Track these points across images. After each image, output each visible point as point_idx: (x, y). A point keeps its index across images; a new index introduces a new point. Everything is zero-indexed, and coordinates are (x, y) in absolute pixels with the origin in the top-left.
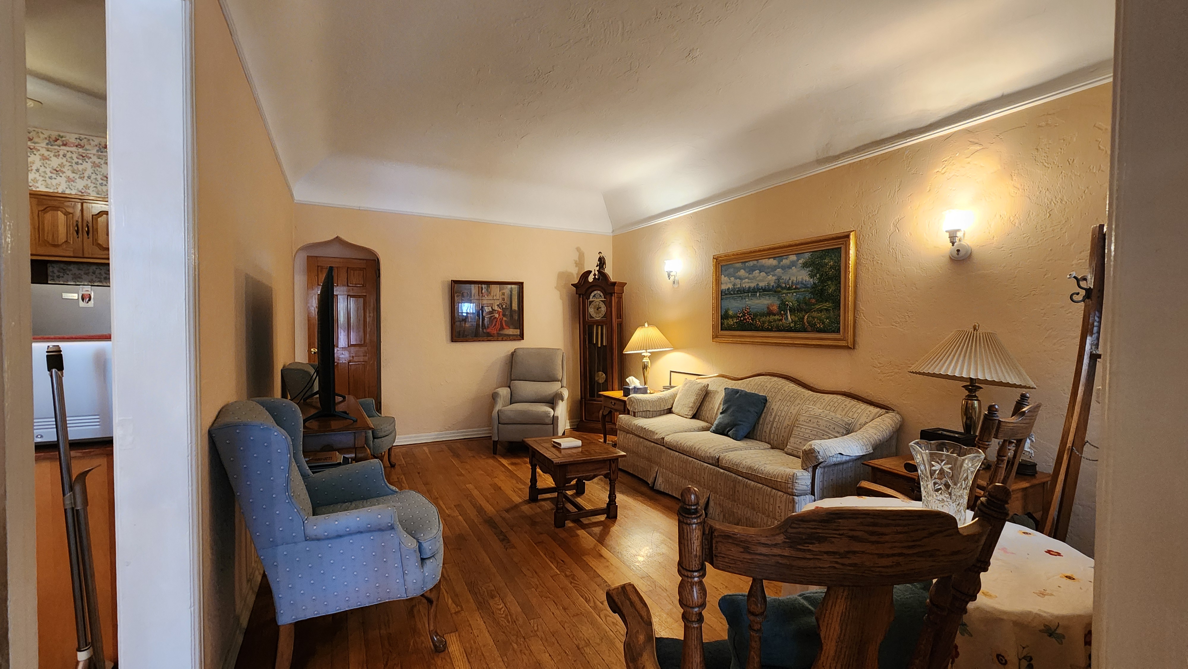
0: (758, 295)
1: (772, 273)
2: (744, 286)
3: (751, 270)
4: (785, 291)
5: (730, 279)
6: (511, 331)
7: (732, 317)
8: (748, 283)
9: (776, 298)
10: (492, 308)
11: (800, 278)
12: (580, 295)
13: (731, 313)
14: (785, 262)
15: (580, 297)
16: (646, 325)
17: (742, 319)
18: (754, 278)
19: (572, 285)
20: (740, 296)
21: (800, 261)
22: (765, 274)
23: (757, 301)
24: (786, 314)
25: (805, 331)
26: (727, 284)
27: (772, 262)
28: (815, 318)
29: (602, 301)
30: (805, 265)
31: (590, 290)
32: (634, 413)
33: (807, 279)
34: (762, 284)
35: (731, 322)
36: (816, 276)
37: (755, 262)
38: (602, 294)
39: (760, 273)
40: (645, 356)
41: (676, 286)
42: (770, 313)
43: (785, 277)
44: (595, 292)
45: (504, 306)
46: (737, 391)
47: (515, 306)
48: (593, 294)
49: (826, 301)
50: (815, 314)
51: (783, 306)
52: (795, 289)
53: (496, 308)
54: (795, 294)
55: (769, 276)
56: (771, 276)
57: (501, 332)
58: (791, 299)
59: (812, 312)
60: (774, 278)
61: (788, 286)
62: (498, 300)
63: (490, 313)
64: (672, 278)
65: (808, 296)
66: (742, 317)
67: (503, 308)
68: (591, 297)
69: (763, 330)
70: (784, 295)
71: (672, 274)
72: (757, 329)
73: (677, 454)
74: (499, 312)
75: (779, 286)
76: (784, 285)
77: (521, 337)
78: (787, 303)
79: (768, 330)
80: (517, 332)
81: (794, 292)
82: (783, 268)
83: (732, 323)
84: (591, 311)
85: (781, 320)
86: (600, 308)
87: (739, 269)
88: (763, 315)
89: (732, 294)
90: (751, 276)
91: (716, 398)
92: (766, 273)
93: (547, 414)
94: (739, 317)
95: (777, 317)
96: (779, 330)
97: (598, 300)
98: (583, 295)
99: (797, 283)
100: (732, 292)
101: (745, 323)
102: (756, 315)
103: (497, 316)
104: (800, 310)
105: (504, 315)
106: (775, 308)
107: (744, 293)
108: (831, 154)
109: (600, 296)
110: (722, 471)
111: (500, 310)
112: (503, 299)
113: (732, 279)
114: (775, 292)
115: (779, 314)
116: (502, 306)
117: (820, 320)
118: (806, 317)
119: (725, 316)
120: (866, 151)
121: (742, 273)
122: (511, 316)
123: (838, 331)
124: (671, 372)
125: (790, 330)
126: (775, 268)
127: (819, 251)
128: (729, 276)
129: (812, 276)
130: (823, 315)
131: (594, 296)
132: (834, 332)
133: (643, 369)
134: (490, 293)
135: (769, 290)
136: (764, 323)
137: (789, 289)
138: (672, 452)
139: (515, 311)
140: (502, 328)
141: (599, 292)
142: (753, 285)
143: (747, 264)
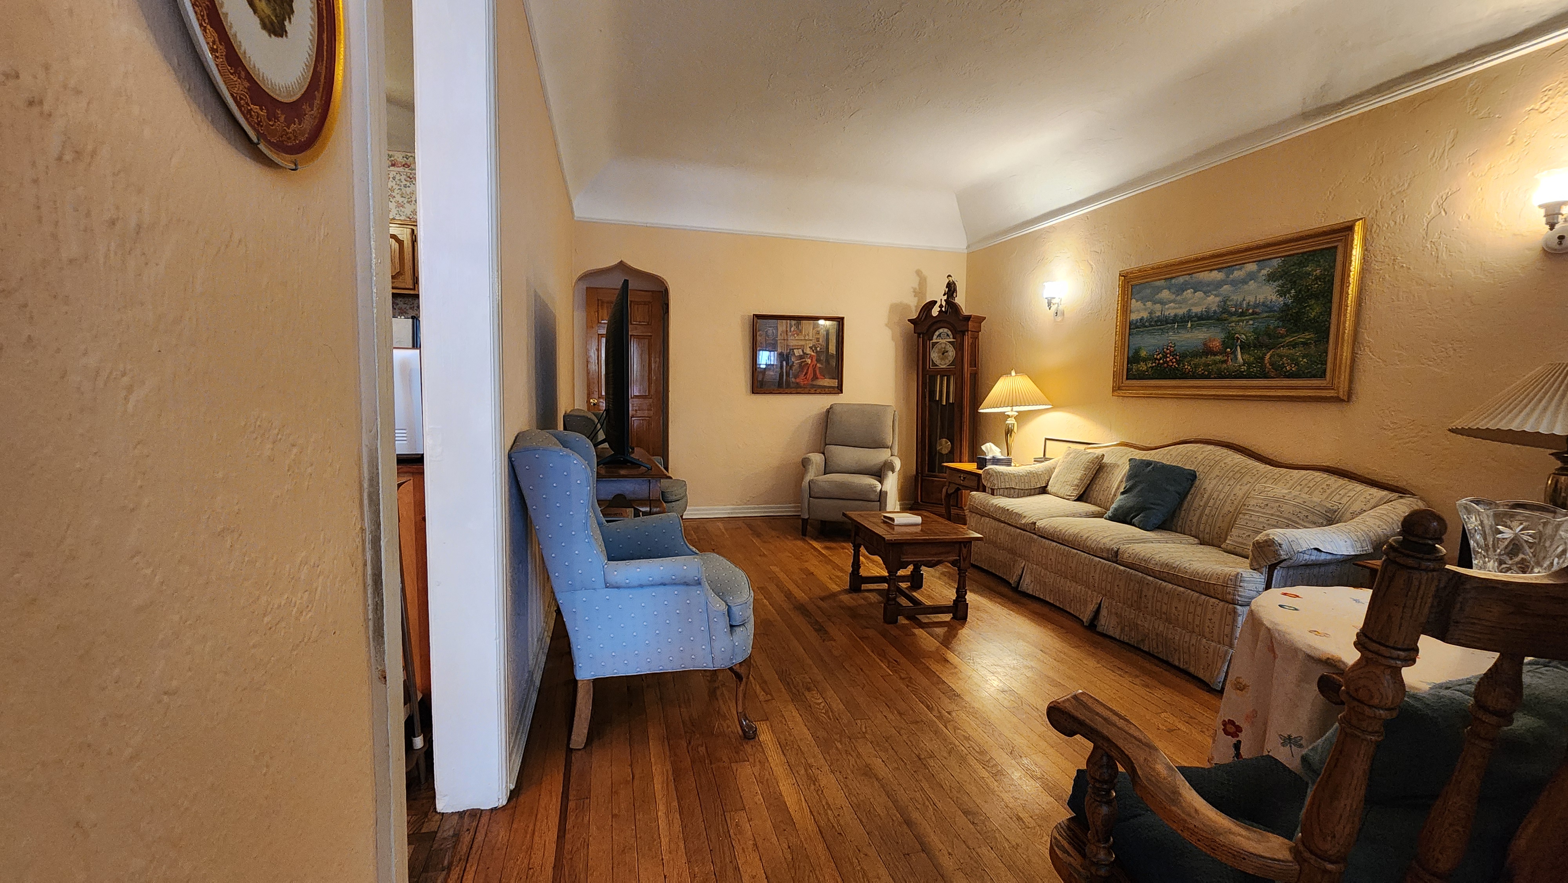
0: (1189, 325)
1: (1215, 292)
2: (1167, 313)
3: (1182, 289)
4: (1234, 318)
5: (1144, 305)
6: (827, 382)
7: (1145, 360)
8: (1175, 308)
9: (1219, 330)
10: (803, 351)
11: (1261, 298)
12: (919, 334)
13: (1143, 354)
14: (1237, 274)
15: (919, 337)
16: (1013, 373)
17: (1161, 361)
18: (1185, 301)
19: (909, 320)
20: (1160, 329)
21: (1264, 272)
22: (1203, 294)
23: (1189, 335)
24: (1234, 353)
25: (1266, 376)
26: (1140, 311)
27: (1217, 276)
28: (1284, 356)
29: (949, 342)
30: (1271, 278)
31: (934, 327)
32: (993, 490)
33: (1274, 298)
34: (1196, 310)
35: (1143, 367)
36: (1290, 293)
37: (1187, 278)
38: (950, 333)
39: (1195, 292)
40: (1009, 416)
41: (1059, 318)
42: (1208, 351)
43: (1236, 298)
44: (941, 330)
45: (818, 349)
46: (1148, 463)
47: (832, 349)
48: (937, 333)
49: (1305, 330)
50: (1283, 351)
51: (1230, 341)
52: (1253, 314)
53: (808, 351)
54: (1251, 322)
55: (1209, 296)
56: (1212, 297)
57: (814, 383)
58: (1244, 330)
59: (1280, 348)
60: (1218, 299)
61: (1240, 310)
62: (811, 340)
63: (801, 357)
64: (1054, 308)
65: (1273, 323)
66: (1161, 359)
67: (817, 352)
68: (935, 337)
69: (1194, 377)
70: (1233, 324)
71: (1053, 301)
72: (1184, 376)
73: (1055, 544)
74: (811, 357)
75: (1225, 310)
76: (1234, 309)
77: (839, 389)
78: (1237, 335)
79: (1202, 377)
80: (835, 383)
81: (1251, 319)
82: (1234, 283)
83: (1145, 368)
84: (935, 355)
85: (1225, 362)
86: (947, 352)
87: (1159, 290)
88: (1196, 354)
89: (1146, 327)
90: (1179, 298)
91: (1116, 474)
92: (1204, 293)
93: (872, 488)
94: (1156, 359)
95: (1218, 358)
96: (1221, 376)
97: (944, 341)
98: (923, 334)
99: (1256, 305)
100: (1147, 324)
101: (1165, 368)
102: (1184, 356)
103: (809, 361)
104: (1258, 345)
105: (818, 361)
106: (1216, 344)
107: (1167, 323)
108: (1328, 101)
109: (948, 335)
110: (1122, 568)
111: (813, 354)
112: (818, 340)
113: (1149, 304)
114: (1218, 320)
115: (1223, 352)
116: (816, 348)
117: (1292, 360)
118: (1268, 357)
119: (1134, 359)
120: (1392, 90)
121: (1165, 294)
122: (827, 361)
123: (1322, 375)
124: (1046, 439)
125: (1239, 376)
126: (1219, 284)
127: (1298, 254)
128: (1144, 300)
129: (1282, 293)
130: (1298, 352)
131: (939, 335)
132: (1314, 376)
133: (1006, 435)
134: (801, 331)
135: (1208, 318)
136: (1196, 366)
137: (1243, 314)
138: (1047, 541)
139: (832, 355)
140: (815, 377)
141: (946, 330)
142: (1181, 312)
143: (1173, 281)
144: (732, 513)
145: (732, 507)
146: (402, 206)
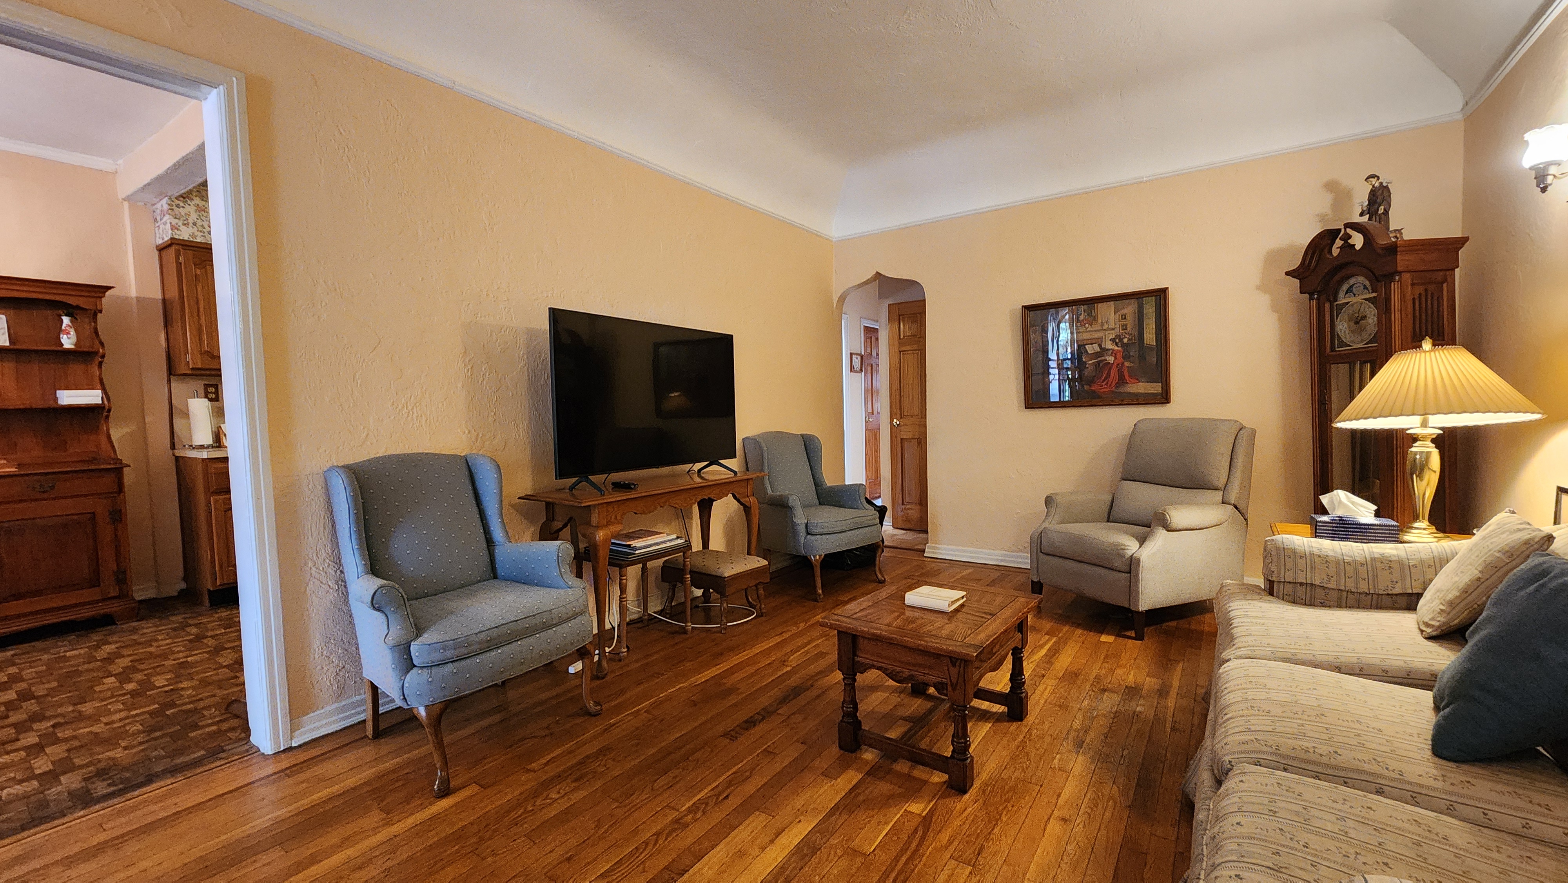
6: (1142, 387)
10: (1100, 346)
12: (1311, 294)
15: (1311, 299)
19: (1287, 273)
29: (1365, 299)
31: (1337, 278)
38: (1367, 283)
44: (1352, 281)
45: (1125, 340)
47: (1150, 337)
48: (1345, 287)
53: (1109, 345)
57: (1121, 390)
62: (1113, 329)
63: (1097, 355)
67: (1123, 345)
68: (1341, 294)
74: (1114, 353)
77: (1164, 398)
80: (1156, 388)
84: (1343, 327)
86: (1364, 318)
97: (1358, 299)
98: (1319, 292)
103: (1111, 359)
105: (1126, 357)
109: (1365, 288)
111: (1116, 348)
112: (1124, 327)
116: (1121, 340)
122: (1142, 358)
131: (1349, 290)
134: (1095, 319)
139: (1150, 348)
140: (1122, 381)
141: (1361, 279)
144: (1002, 561)
145: (1003, 552)
146: (178, 229)
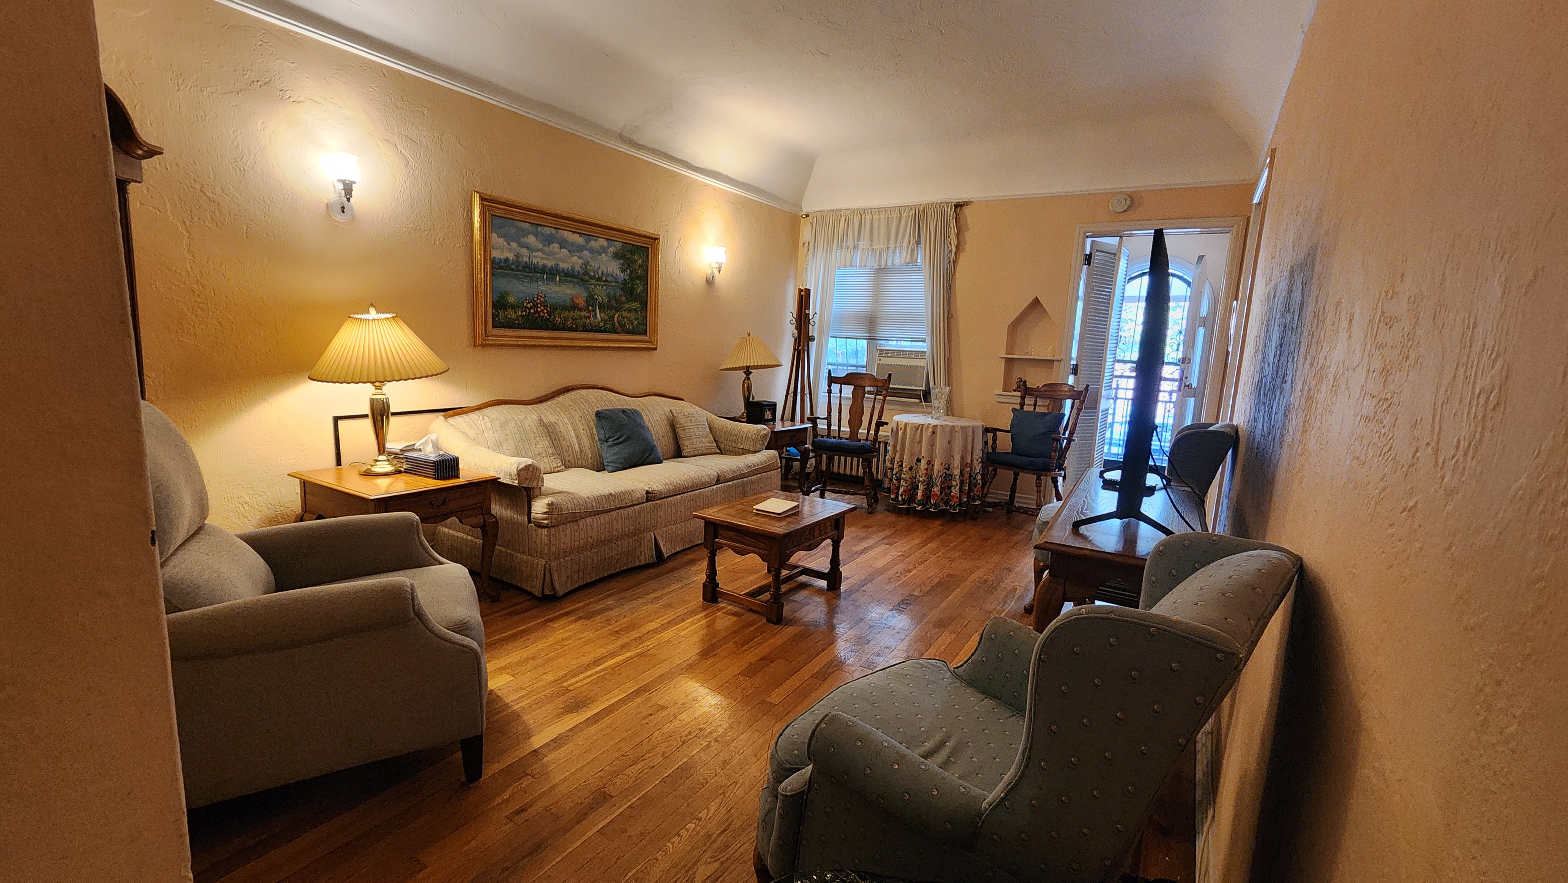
0: (558, 279)
1: (577, 254)
2: (535, 261)
3: (548, 240)
4: (593, 282)
5: (509, 244)
7: (513, 307)
8: (543, 258)
9: (582, 289)
11: (610, 270)
13: (511, 300)
14: (593, 244)
17: (532, 311)
18: (552, 254)
20: (529, 276)
21: (612, 249)
22: (568, 253)
23: (556, 289)
24: (594, 311)
25: (616, 332)
26: (503, 250)
27: (580, 240)
28: (625, 317)
30: (616, 256)
33: (618, 272)
34: (563, 266)
35: (511, 314)
36: (627, 271)
37: (553, 231)
39: (561, 248)
42: (574, 307)
43: (594, 264)
49: (636, 301)
50: (625, 314)
51: (591, 300)
52: (606, 281)
54: (605, 288)
55: (573, 256)
56: (576, 257)
58: (601, 293)
59: (622, 311)
60: (580, 261)
61: (597, 276)
65: (619, 292)
66: (531, 308)
69: (565, 329)
70: (593, 286)
72: (555, 328)
75: (586, 273)
76: (593, 274)
78: (596, 296)
79: (571, 329)
81: (605, 285)
82: (591, 251)
83: (514, 316)
85: (589, 317)
87: (526, 233)
88: (564, 308)
89: (513, 270)
90: (546, 249)
92: (570, 252)
94: (526, 307)
95: (583, 313)
96: (586, 330)
99: (607, 275)
100: (513, 267)
101: (537, 318)
102: (554, 308)
104: (610, 307)
106: (581, 302)
107: (536, 272)
108: (635, 138)
113: (514, 245)
114: (582, 280)
115: (586, 309)
117: (630, 321)
118: (616, 317)
119: (500, 304)
121: (531, 240)
123: (645, 333)
124: (336, 419)
125: (599, 330)
126: (581, 249)
127: (630, 244)
128: (508, 238)
129: (623, 271)
130: (632, 315)
132: (640, 334)
135: (574, 276)
136: (566, 319)
137: (599, 279)
142: (549, 264)
143: (539, 229)
